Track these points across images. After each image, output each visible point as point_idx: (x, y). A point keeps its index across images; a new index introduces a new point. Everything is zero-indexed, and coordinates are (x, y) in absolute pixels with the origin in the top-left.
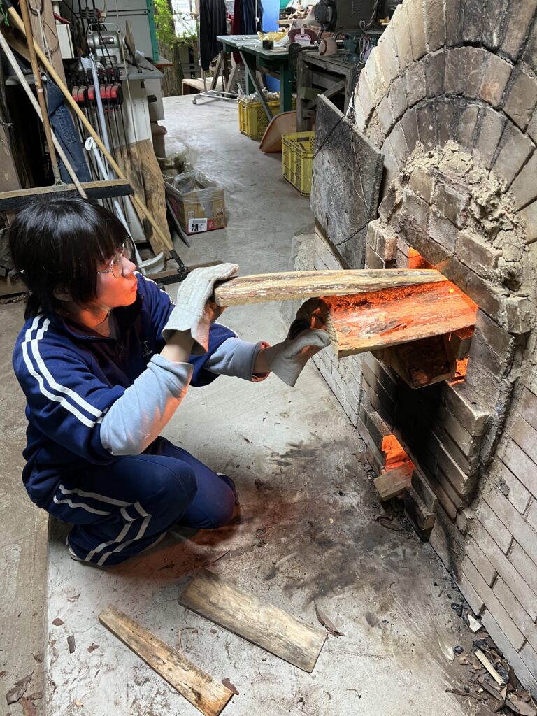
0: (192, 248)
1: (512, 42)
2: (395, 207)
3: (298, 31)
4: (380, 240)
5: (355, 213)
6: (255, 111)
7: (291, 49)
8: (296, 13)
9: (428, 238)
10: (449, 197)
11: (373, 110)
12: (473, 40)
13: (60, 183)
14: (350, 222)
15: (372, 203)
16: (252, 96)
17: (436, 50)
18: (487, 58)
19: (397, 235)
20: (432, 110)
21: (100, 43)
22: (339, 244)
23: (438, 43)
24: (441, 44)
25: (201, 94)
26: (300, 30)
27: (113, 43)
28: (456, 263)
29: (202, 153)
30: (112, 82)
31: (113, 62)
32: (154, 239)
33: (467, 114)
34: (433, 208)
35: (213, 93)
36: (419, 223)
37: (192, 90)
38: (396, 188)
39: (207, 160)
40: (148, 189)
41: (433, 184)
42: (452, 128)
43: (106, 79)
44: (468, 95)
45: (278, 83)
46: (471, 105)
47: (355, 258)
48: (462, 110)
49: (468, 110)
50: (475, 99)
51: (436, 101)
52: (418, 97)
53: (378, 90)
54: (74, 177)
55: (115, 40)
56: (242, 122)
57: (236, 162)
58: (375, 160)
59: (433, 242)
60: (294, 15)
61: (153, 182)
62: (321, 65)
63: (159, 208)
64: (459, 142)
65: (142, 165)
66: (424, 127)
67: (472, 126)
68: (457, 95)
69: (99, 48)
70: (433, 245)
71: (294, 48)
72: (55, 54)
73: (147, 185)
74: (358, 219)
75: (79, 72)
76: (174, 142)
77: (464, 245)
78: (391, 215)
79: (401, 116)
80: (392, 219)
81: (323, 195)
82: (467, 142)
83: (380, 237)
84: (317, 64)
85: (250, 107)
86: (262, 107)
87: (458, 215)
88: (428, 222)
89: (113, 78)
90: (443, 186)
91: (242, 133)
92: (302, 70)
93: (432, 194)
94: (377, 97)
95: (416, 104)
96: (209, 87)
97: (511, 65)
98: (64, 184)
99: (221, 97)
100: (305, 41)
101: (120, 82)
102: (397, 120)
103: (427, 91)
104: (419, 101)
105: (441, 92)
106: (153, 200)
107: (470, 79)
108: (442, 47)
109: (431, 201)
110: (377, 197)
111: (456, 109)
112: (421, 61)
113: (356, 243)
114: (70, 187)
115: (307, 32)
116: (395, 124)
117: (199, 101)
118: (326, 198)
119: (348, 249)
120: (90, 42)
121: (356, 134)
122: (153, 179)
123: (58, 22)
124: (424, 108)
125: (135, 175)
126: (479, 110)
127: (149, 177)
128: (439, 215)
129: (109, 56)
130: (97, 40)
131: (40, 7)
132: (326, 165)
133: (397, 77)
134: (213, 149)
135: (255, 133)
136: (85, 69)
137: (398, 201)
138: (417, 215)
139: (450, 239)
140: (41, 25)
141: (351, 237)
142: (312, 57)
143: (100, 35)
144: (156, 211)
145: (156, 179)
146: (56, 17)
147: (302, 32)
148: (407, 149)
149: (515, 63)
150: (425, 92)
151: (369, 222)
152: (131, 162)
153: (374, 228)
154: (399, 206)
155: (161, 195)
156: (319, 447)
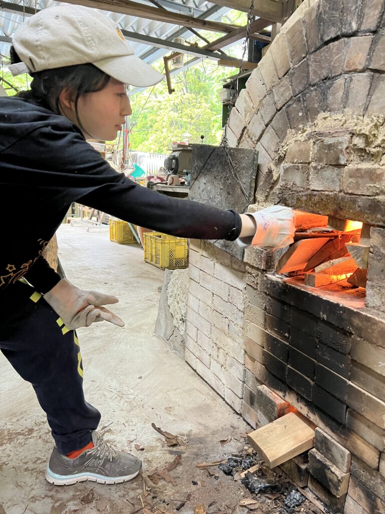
1: (369, 20)
2: (273, 184)
6: (122, 226)
7: (149, 184)
9: (309, 192)
10: (330, 147)
12: (333, 37)
15: (251, 190)
17: (299, 62)
18: (347, 43)
20: (300, 102)
23: (301, 56)
24: (303, 56)
28: (343, 198)
33: (334, 87)
34: (313, 164)
36: (298, 184)
38: (272, 169)
41: (312, 144)
42: (321, 104)
44: (333, 75)
46: (337, 81)
48: (329, 88)
49: (335, 85)
50: (341, 74)
51: (302, 95)
52: (286, 100)
53: (248, 114)
56: (112, 234)
58: (251, 156)
59: (315, 192)
64: (329, 111)
66: (293, 117)
67: (340, 94)
68: (323, 80)
70: (315, 196)
77: (351, 177)
78: (269, 193)
79: (271, 121)
82: (336, 107)
85: (118, 223)
87: (341, 156)
88: (308, 180)
90: (322, 141)
91: (112, 240)
93: (311, 153)
94: (248, 119)
95: (284, 106)
97: (371, 36)
100: (157, 182)
102: (267, 126)
103: (294, 91)
104: (288, 102)
105: (308, 86)
107: (334, 63)
108: (304, 58)
109: (310, 159)
110: (253, 185)
111: (323, 90)
112: (286, 76)
116: (265, 129)
121: (231, 149)
124: (293, 104)
126: (346, 79)
128: (319, 167)
132: (203, 187)
133: (265, 97)
135: (121, 239)
137: (275, 178)
138: (297, 179)
139: (333, 181)
147: (155, 178)
148: (279, 140)
149: (375, 33)
150: (292, 93)
151: (248, 206)
154: (276, 181)
156: (208, 435)
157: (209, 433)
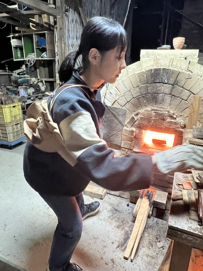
9: (151, 126)
11: (116, 101)
12: (158, 82)
17: (143, 85)
18: (163, 85)
19: (136, 129)
20: (144, 97)
38: (134, 117)
41: (153, 112)
44: (158, 93)
47: (117, 140)
49: (158, 96)
50: (161, 93)
58: (124, 111)
59: (154, 126)
66: (141, 102)
68: (154, 93)
74: (117, 129)
77: (168, 123)
79: (130, 101)
80: (133, 125)
83: (130, 131)
87: (165, 117)
88: (151, 122)
90: (157, 112)
93: (152, 115)
94: (117, 98)
97: (171, 86)
104: (138, 96)
105: (147, 93)
107: (158, 90)
111: (154, 96)
112: (137, 88)
113: (117, 135)
116: (127, 103)
124: (141, 97)
126: (163, 95)
128: (156, 119)
133: (127, 92)
137: (136, 120)
139: (161, 124)
141: (112, 135)
148: (135, 108)
149: (173, 85)
150: (140, 94)
153: (127, 129)
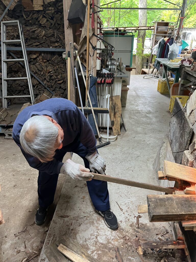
0: (127, 132)
2: (194, 149)
3: (185, 60)
4: (187, 159)
5: (181, 144)
6: (164, 85)
7: (180, 66)
8: (188, 51)
11: (193, 110)
13: (87, 107)
14: (179, 147)
15: (187, 144)
16: (164, 79)
19: (194, 160)
21: (111, 64)
22: (174, 153)
25: (146, 75)
26: (186, 60)
27: (115, 64)
29: (141, 97)
30: (111, 77)
31: (114, 70)
32: (114, 128)
35: (151, 75)
37: (144, 73)
38: (195, 143)
39: (142, 100)
40: (116, 111)
43: (109, 76)
45: (174, 76)
47: (178, 161)
53: (195, 104)
54: (91, 105)
55: (116, 63)
56: (158, 87)
57: (152, 102)
58: (189, 130)
60: (187, 51)
61: (118, 109)
62: (191, 74)
63: (118, 118)
65: (115, 103)
69: (110, 65)
71: (182, 66)
72: (95, 68)
73: (116, 110)
74: (181, 147)
75: (101, 74)
76: (132, 91)
78: (192, 152)
80: (193, 153)
81: (172, 132)
83: (187, 158)
84: (189, 73)
85: (162, 83)
86: (167, 83)
89: (111, 76)
91: (158, 91)
92: (183, 74)
94: (195, 107)
96: (150, 72)
98: (88, 107)
99: (153, 77)
100: (187, 64)
101: (114, 77)
106: (117, 115)
110: (189, 142)
113: (179, 155)
114: (89, 108)
115: (188, 60)
117: (145, 77)
118: (172, 134)
119: (177, 156)
120: (108, 63)
121: (185, 117)
122: (118, 108)
123: (97, 59)
125: (112, 106)
127: (117, 107)
129: (113, 68)
130: (110, 63)
131: (93, 54)
132: (174, 122)
134: (145, 96)
135: (162, 92)
136: (103, 73)
140: (92, 60)
141: (178, 152)
142: (188, 70)
143: (111, 62)
144: (117, 119)
145: (119, 108)
146: (97, 57)
147: (187, 60)
151: (184, 151)
152: (112, 102)
153: (186, 154)
155: (120, 114)
156: (153, 229)
157: (153, 228)
